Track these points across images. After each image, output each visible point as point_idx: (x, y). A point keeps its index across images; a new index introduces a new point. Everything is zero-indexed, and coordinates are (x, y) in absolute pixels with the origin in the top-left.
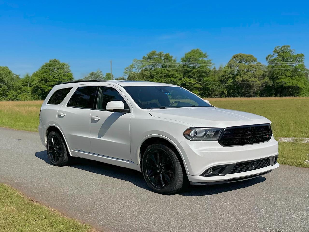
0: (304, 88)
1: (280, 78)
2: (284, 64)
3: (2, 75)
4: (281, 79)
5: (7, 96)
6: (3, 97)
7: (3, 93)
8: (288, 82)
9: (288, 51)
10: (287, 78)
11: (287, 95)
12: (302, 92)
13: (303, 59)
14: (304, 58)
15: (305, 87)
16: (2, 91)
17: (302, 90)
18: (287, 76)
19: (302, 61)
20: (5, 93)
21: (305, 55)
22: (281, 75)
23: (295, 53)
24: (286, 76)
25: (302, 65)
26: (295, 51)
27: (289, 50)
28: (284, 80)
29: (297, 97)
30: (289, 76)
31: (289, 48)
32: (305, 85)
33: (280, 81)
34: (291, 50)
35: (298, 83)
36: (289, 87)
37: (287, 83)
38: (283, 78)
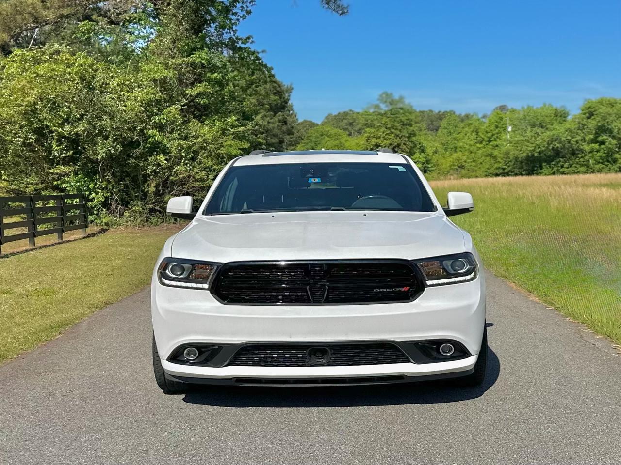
3: (608, 116)
5: (617, 161)
6: (607, 165)
7: (608, 156)
16: (606, 152)
20: (612, 155)
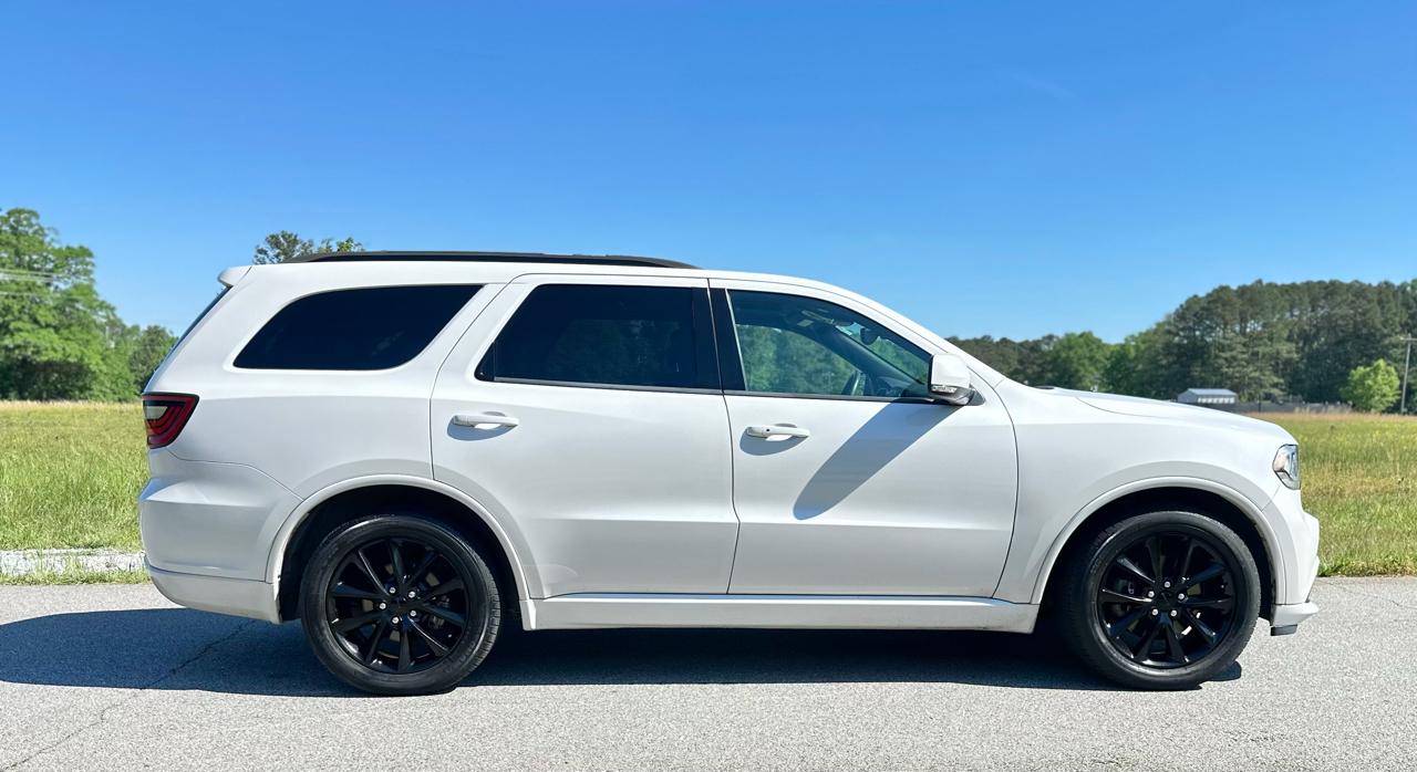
0: (101, 371)
1: (19, 330)
2: (25, 277)
4: (21, 334)
8: (48, 345)
9: (31, 231)
10: (44, 332)
11: (45, 395)
12: (95, 387)
13: (89, 267)
14: (93, 265)
15: (104, 368)
17: (95, 379)
18: (43, 324)
19: (87, 273)
21: (95, 254)
22: (19, 319)
23: (58, 242)
24: (36, 321)
25: (89, 287)
26: (56, 232)
27: (36, 227)
28: (32, 339)
29: (80, 402)
30: (48, 326)
31: (34, 221)
32: (103, 359)
33: (19, 339)
34: (41, 229)
35: (83, 353)
36: (49, 366)
37: (46, 349)
38: (28, 331)
